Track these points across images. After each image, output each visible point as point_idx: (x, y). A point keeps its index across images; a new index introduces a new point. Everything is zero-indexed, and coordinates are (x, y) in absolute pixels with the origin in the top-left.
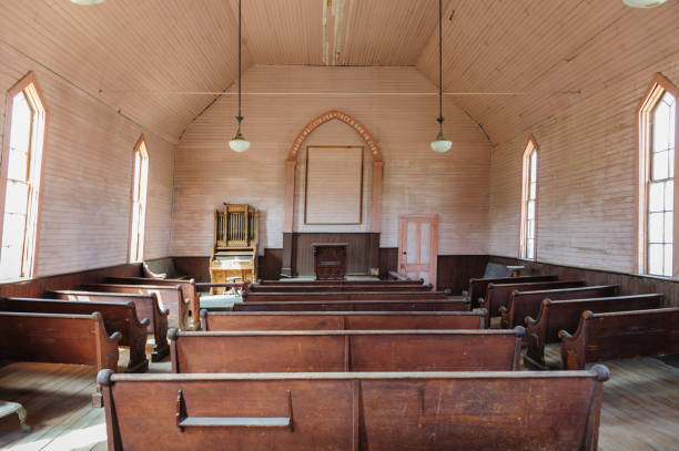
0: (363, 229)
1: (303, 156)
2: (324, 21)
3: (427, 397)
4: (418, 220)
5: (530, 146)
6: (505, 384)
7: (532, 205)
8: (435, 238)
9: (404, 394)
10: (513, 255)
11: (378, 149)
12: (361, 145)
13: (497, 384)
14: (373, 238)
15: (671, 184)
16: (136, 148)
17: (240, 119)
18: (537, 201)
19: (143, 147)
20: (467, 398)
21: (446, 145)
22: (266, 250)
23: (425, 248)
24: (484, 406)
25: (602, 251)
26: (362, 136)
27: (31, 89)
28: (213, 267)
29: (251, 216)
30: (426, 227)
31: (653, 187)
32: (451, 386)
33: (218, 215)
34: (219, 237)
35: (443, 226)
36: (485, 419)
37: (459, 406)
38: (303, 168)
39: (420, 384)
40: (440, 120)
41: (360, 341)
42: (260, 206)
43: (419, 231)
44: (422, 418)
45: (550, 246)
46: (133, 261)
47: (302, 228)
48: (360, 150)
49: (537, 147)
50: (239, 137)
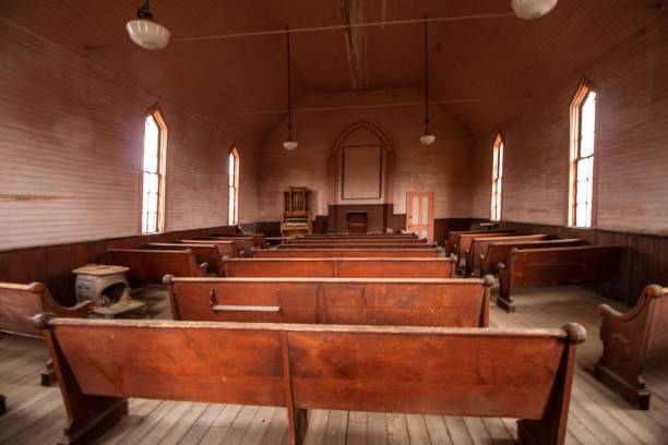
0: (382, 201)
1: (340, 154)
2: (349, 58)
3: (367, 295)
4: (420, 195)
5: (499, 139)
6: (421, 287)
7: (500, 181)
8: (432, 207)
9: (353, 292)
10: (486, 217)
11: (392, 146)
12: (380, 143)
13: (415, 287)
14: (387, 208)
15: (592, 158)
16: (231, 151)
17: (290, 128)
18: (503, 178)
19: (235, 150)
20: (395, 296)
21: (431, 139)
22: (318, 217)
23: (425, 214)
24: (407, 301)
25: (545, 211)
26: (381, 138)
27: (157, 114)
28: (283, 227)
29: (308, 195)
30: (425, 200)
31: (580, 163)
32: (384, 287)
33: (286, 194)
34: (287, 209)
35: (437, 198)
36: (408, 311)
37: (391, 302)
38: (340, 161)
39: (362, 286)
40: (427, 122)
41: (344, 265)
42: (314, 189)
43: (420, 202)
44: (365, 310)
45: (511, 209)
46: (231, 223)
47: (341, 202)
48: (378, 148)
49: (503, 140)
50: (289, 140)
